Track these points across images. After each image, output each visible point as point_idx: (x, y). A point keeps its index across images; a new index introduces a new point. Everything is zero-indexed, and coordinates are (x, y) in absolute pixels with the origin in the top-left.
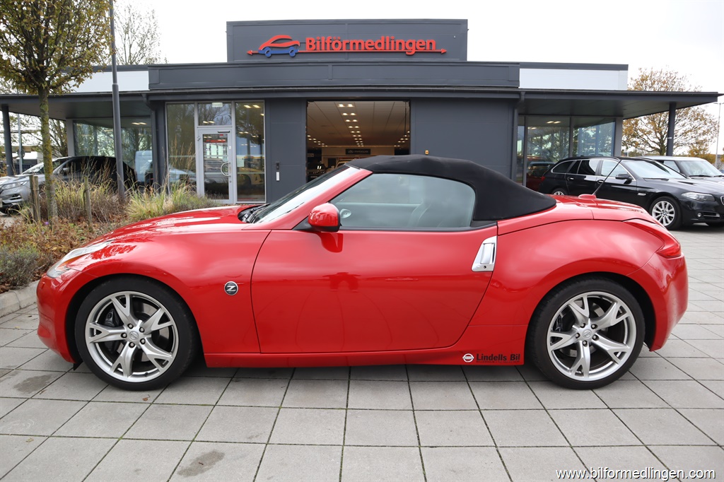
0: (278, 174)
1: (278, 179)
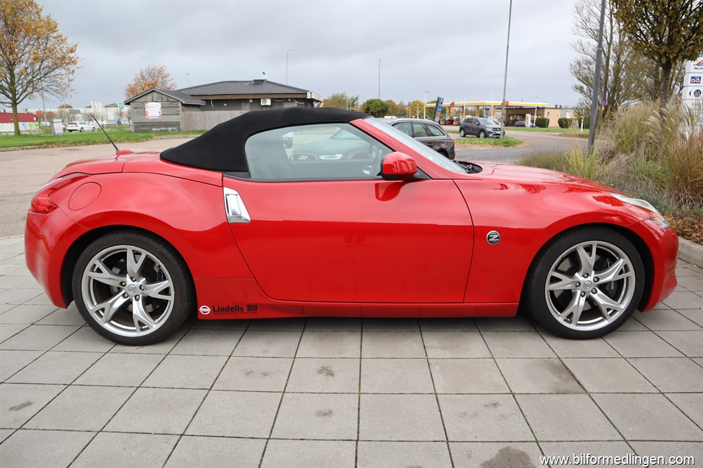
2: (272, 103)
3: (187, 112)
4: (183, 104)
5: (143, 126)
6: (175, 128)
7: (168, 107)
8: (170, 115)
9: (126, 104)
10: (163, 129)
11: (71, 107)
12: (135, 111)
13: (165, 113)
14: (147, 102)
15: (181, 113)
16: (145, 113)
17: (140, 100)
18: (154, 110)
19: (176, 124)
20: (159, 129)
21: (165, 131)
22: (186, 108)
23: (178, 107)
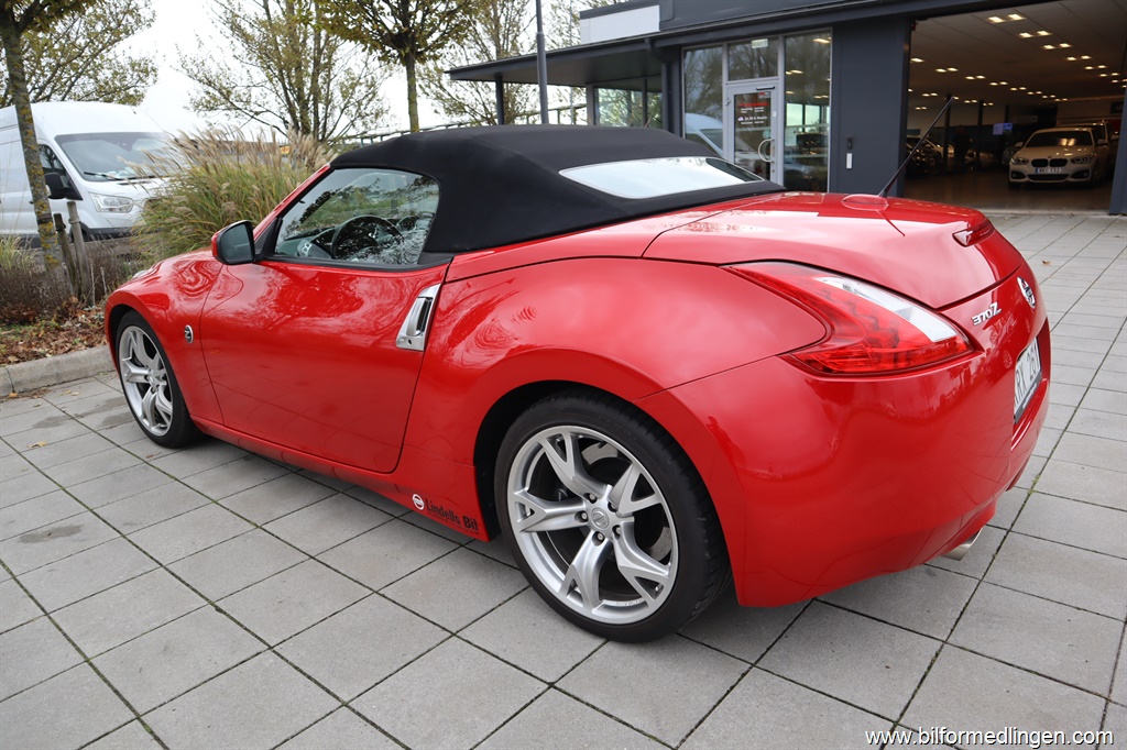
0: (849, 156)
1: (849, 165)
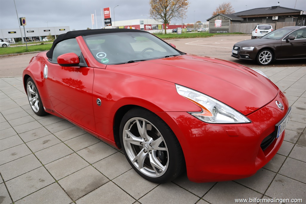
2: (278, 18)
3: (232, 24)
4: (231, 20)
5: (213, 30)
6: (226, 31)
7: (224, 22)
8: (225, 25)
9: (207, 21)
10: (221, 32)
11: (201, 22)
12: (211, 24)
13: (223, 24)
14: (216, 20)
15: (230, 24)
16: (214, 25)
17: (213, 19)
18: (218, 23)
19: (227, 30)
20: (219, 32)
21: (222, 32)
22: (232, 22)
23: (229, 22)
